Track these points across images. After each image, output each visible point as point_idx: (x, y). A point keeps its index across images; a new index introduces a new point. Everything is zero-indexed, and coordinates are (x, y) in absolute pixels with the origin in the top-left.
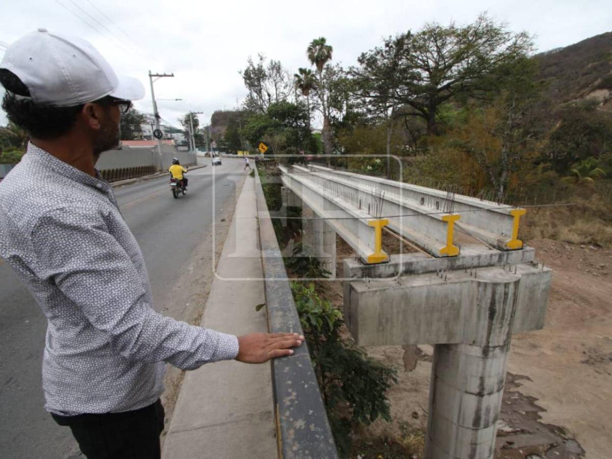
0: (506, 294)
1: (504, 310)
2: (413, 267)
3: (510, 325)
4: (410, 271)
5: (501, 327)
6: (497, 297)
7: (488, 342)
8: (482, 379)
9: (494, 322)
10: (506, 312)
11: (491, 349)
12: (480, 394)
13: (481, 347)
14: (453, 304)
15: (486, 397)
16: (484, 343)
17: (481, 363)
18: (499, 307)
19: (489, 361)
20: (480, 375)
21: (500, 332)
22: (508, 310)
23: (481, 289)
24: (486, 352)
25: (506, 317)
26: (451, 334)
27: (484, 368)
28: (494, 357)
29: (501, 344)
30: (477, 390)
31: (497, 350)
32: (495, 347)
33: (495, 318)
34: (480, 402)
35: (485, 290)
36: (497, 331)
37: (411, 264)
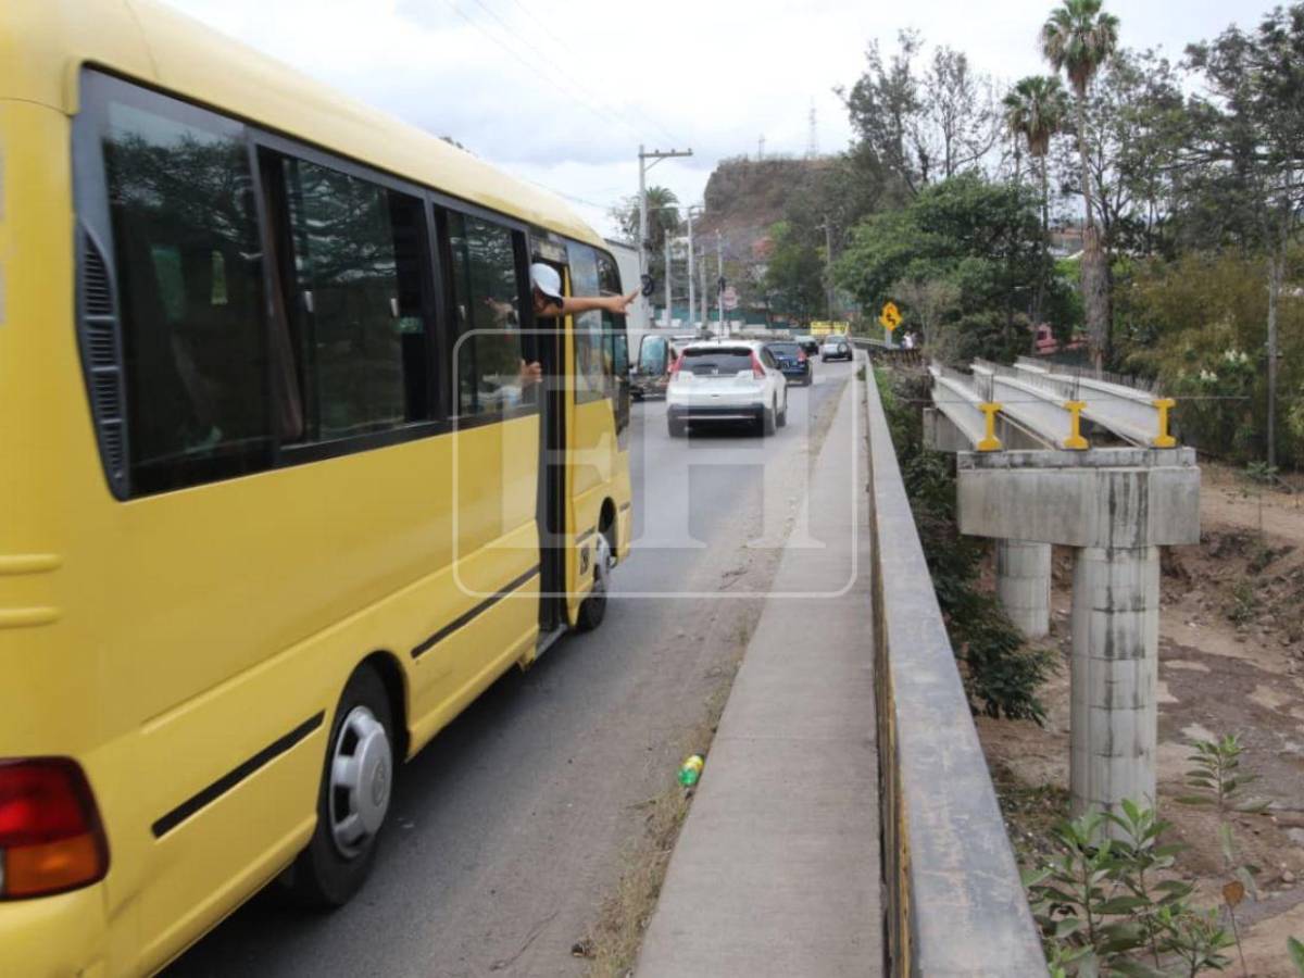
0: (1127, 486)
1: (1126, 504)
2: (1033, 460)
3: (1138, 524)
4: (1028, 464)
5: (1125, 525)
6: (1116, 488)
7: (1111, 542)
8: (1109, 589)
9: (1116, 517)
10: (1130, 506)
11: (1115, 551)
12: (1109, 611)
13: (1103, 547)
14: (1070, 496)
15: (1116, 615)
16: (1107, 543)
17: (1106, 568)
18: (1119, 500)
19: (1115, 567)
20: (1106, 584)
21: (1125, 531)
22: (1133, 504)
23: (1100, 478)
24: (1110, 555)
25: (1129, 512)
26: (1071, 534)
27: (1110, 575)
28: (1120, 561)
29: (1129, 546)
30: (1103, 604)
31: (1124, 554)
32: (1120, 549)
33: (1117, 511)
34: (1110, 621)
35: (1103, 480)
36: (1121, 528)
37: (1029, 455)
